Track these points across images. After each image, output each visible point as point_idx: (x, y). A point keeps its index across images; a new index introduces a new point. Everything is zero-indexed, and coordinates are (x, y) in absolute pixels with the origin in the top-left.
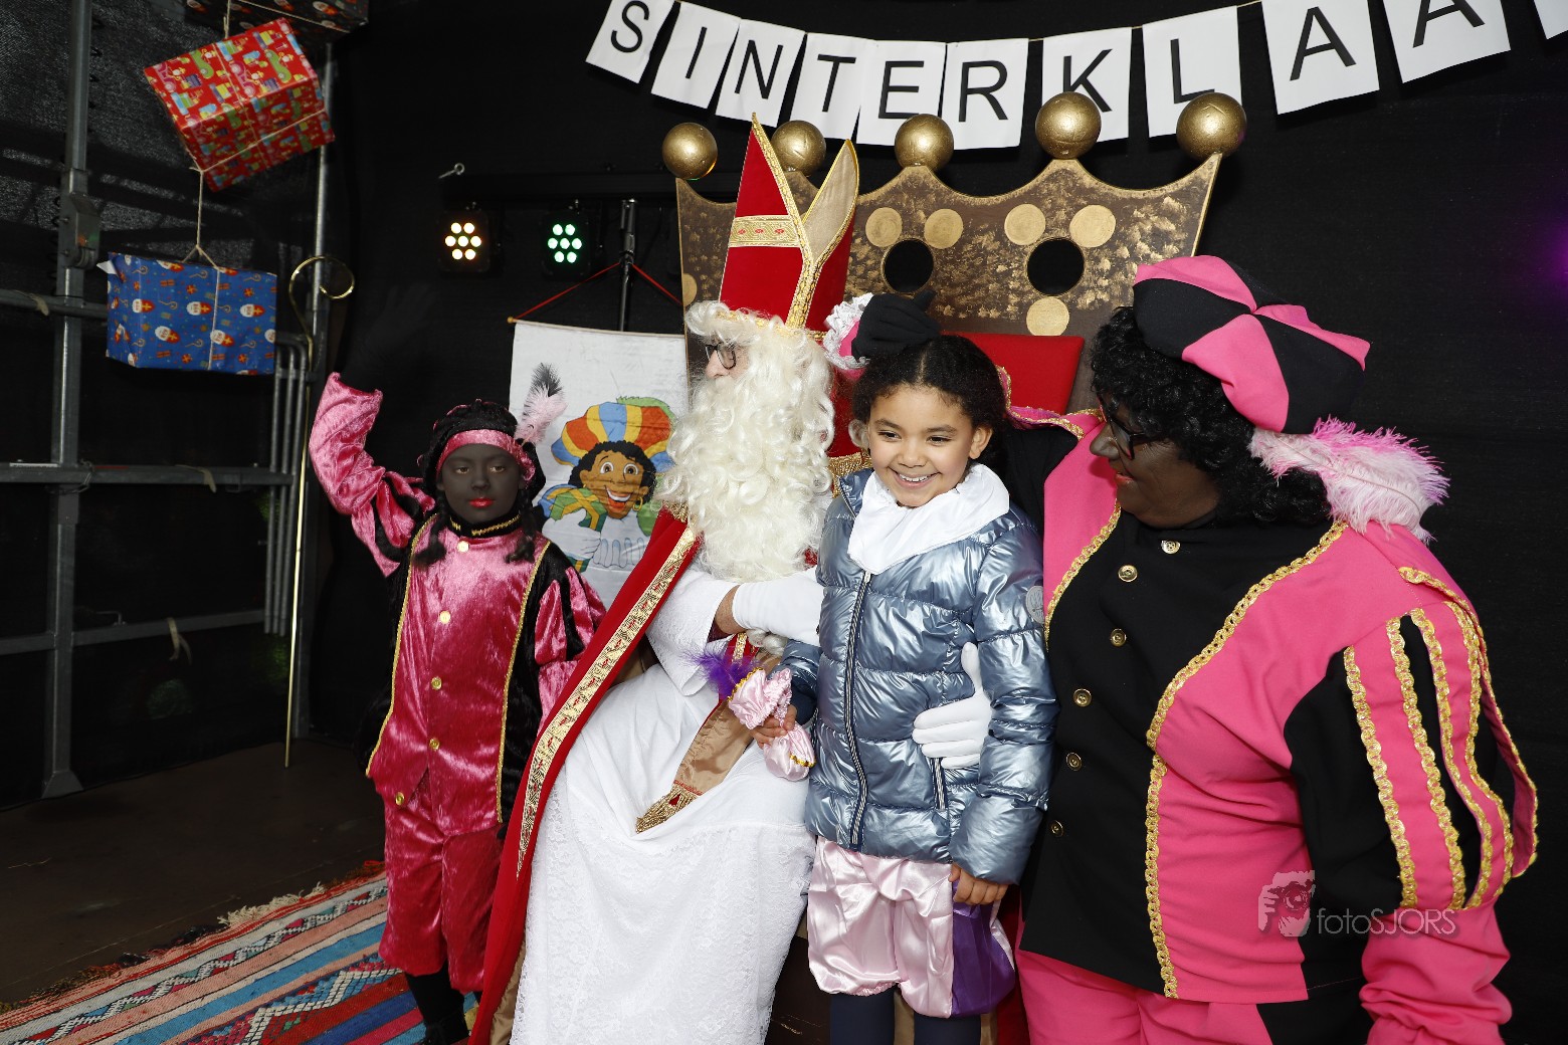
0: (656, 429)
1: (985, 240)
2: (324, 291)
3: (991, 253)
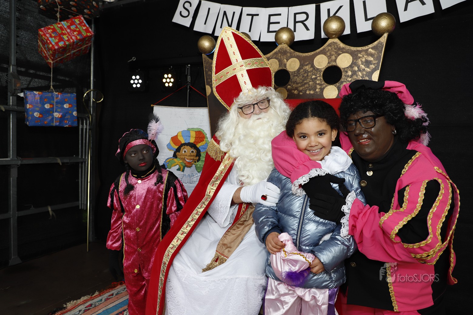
0: (200, 138)
1: (308, 68)
2: (94, 100)
3: (310, 72)
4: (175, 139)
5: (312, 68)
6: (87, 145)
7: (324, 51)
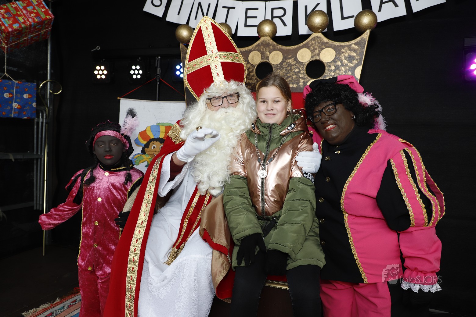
3: (293, 65)
5: (295, 62)
6: (43, 140)
7: (307, 45)
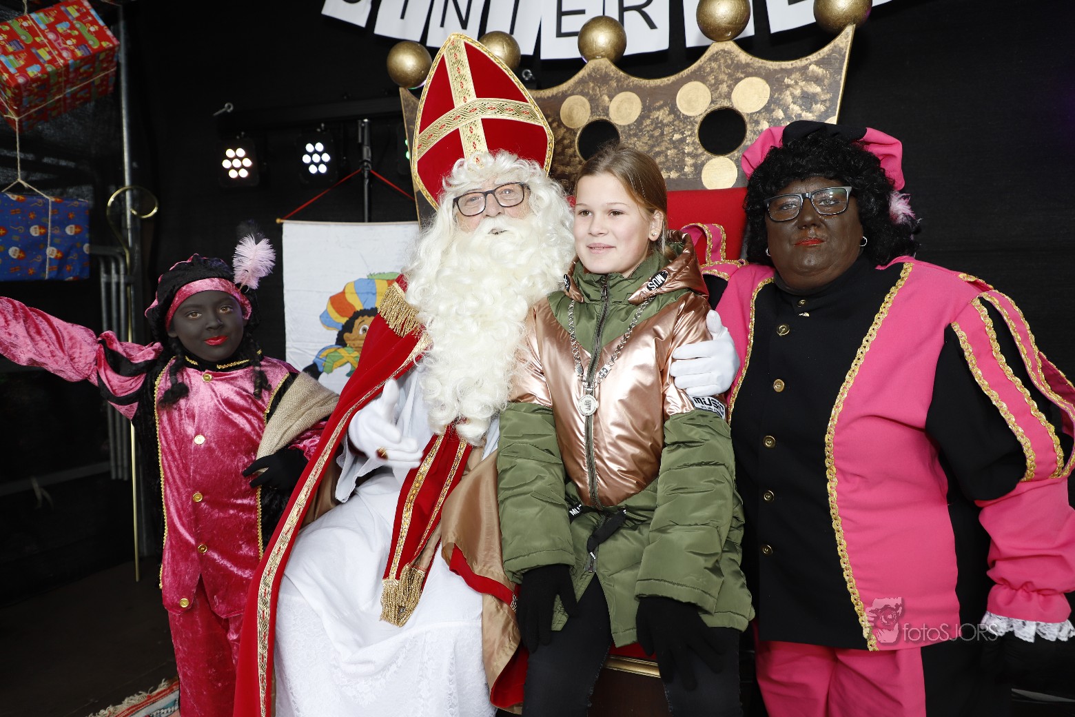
1: (662, 115)
2: (135, 212)
3: (667, 125)
4: (338, 301)
5: (673, 116)
7: (700, 74)
